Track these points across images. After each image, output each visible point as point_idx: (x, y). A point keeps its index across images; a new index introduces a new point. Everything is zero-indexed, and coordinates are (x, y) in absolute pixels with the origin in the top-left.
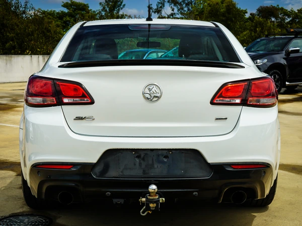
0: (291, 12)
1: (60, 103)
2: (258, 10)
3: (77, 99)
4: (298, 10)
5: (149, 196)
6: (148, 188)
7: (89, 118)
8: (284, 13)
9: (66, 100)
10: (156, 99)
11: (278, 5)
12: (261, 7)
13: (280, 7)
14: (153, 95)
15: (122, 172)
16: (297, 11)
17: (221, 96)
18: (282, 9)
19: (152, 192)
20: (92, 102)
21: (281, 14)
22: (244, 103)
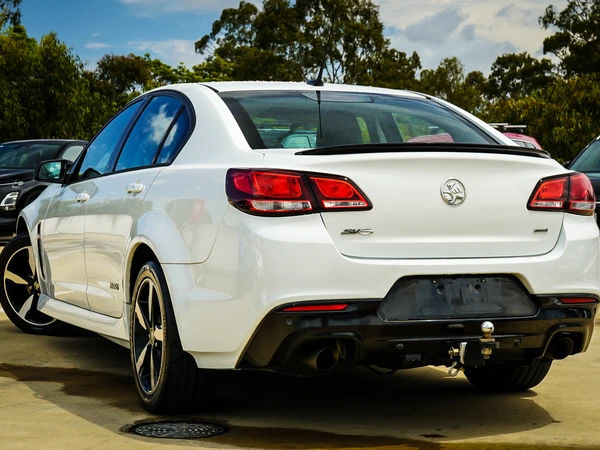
0: (179, 73)
1: (318, 208)
2: (102, 65)
3: (339, 202)
4: (195, 68)
5: (484, 338)
6: (481, 328)
7: (365, 231)
8: (161, 73)
9: (327, 204)
10: (459, 201)
11: (148, 55)
12: (108, 57)
13: (153, 59)
14: (455, 196)
15: (420, 311)
16: (192, 71)
17: (539, 199)
18: (158, 64)
19: (487, 333)
20: (369, 207)
21: (156, 75)
22: (567, 208)
